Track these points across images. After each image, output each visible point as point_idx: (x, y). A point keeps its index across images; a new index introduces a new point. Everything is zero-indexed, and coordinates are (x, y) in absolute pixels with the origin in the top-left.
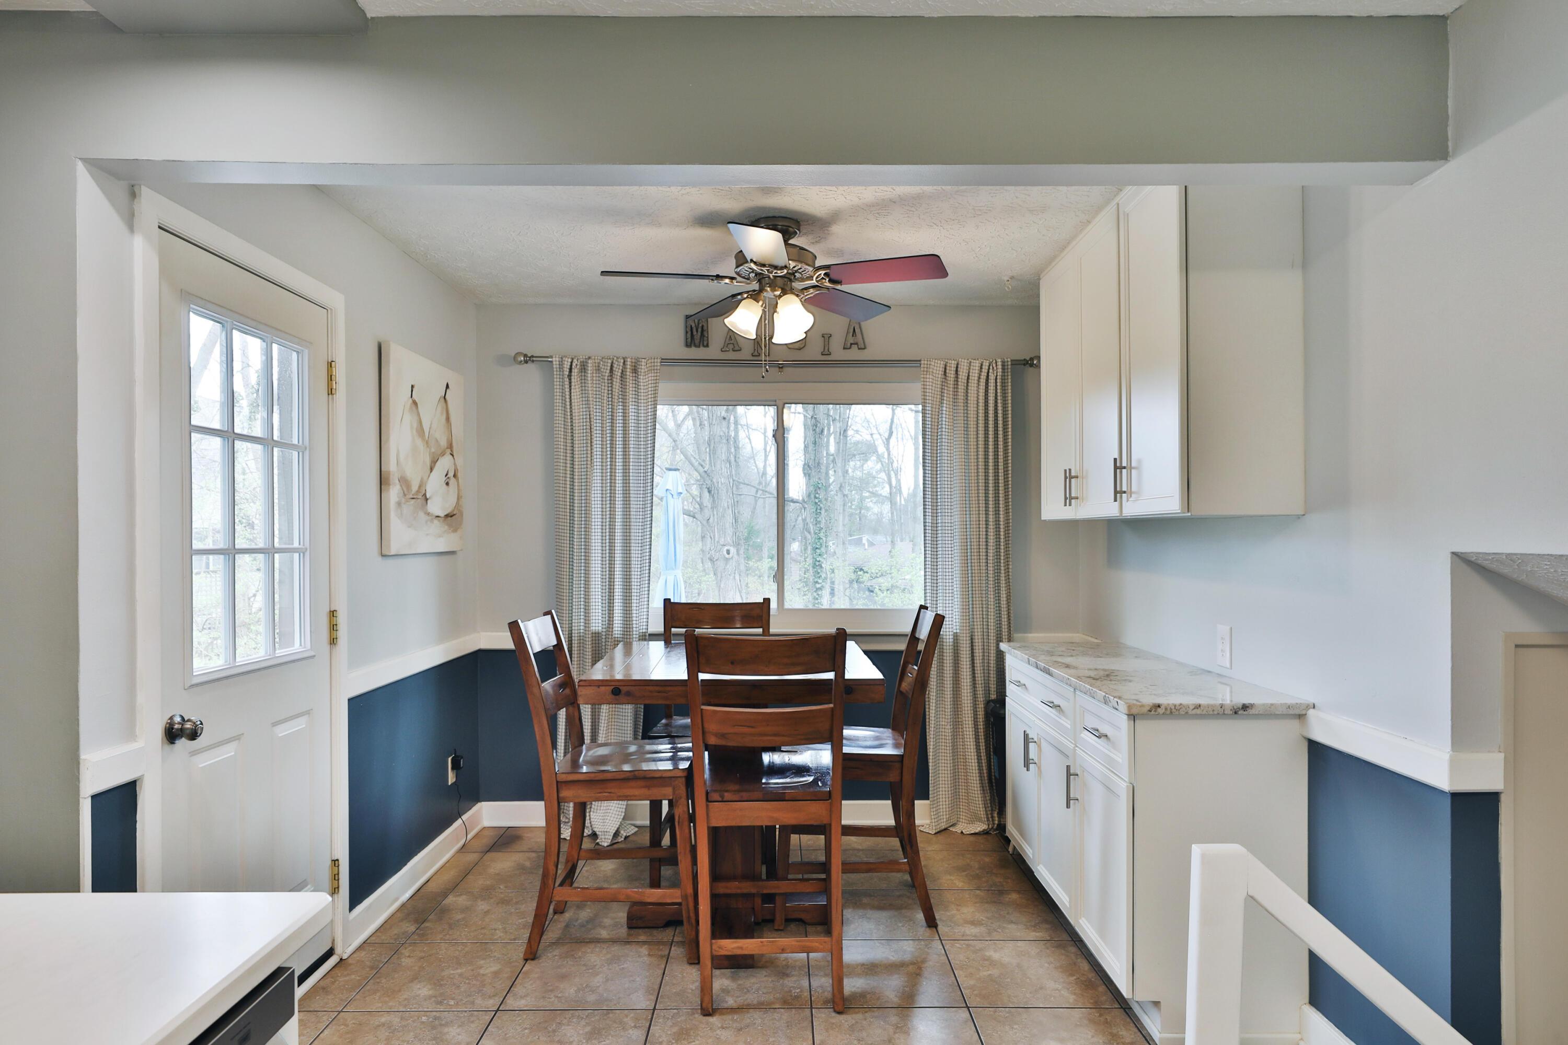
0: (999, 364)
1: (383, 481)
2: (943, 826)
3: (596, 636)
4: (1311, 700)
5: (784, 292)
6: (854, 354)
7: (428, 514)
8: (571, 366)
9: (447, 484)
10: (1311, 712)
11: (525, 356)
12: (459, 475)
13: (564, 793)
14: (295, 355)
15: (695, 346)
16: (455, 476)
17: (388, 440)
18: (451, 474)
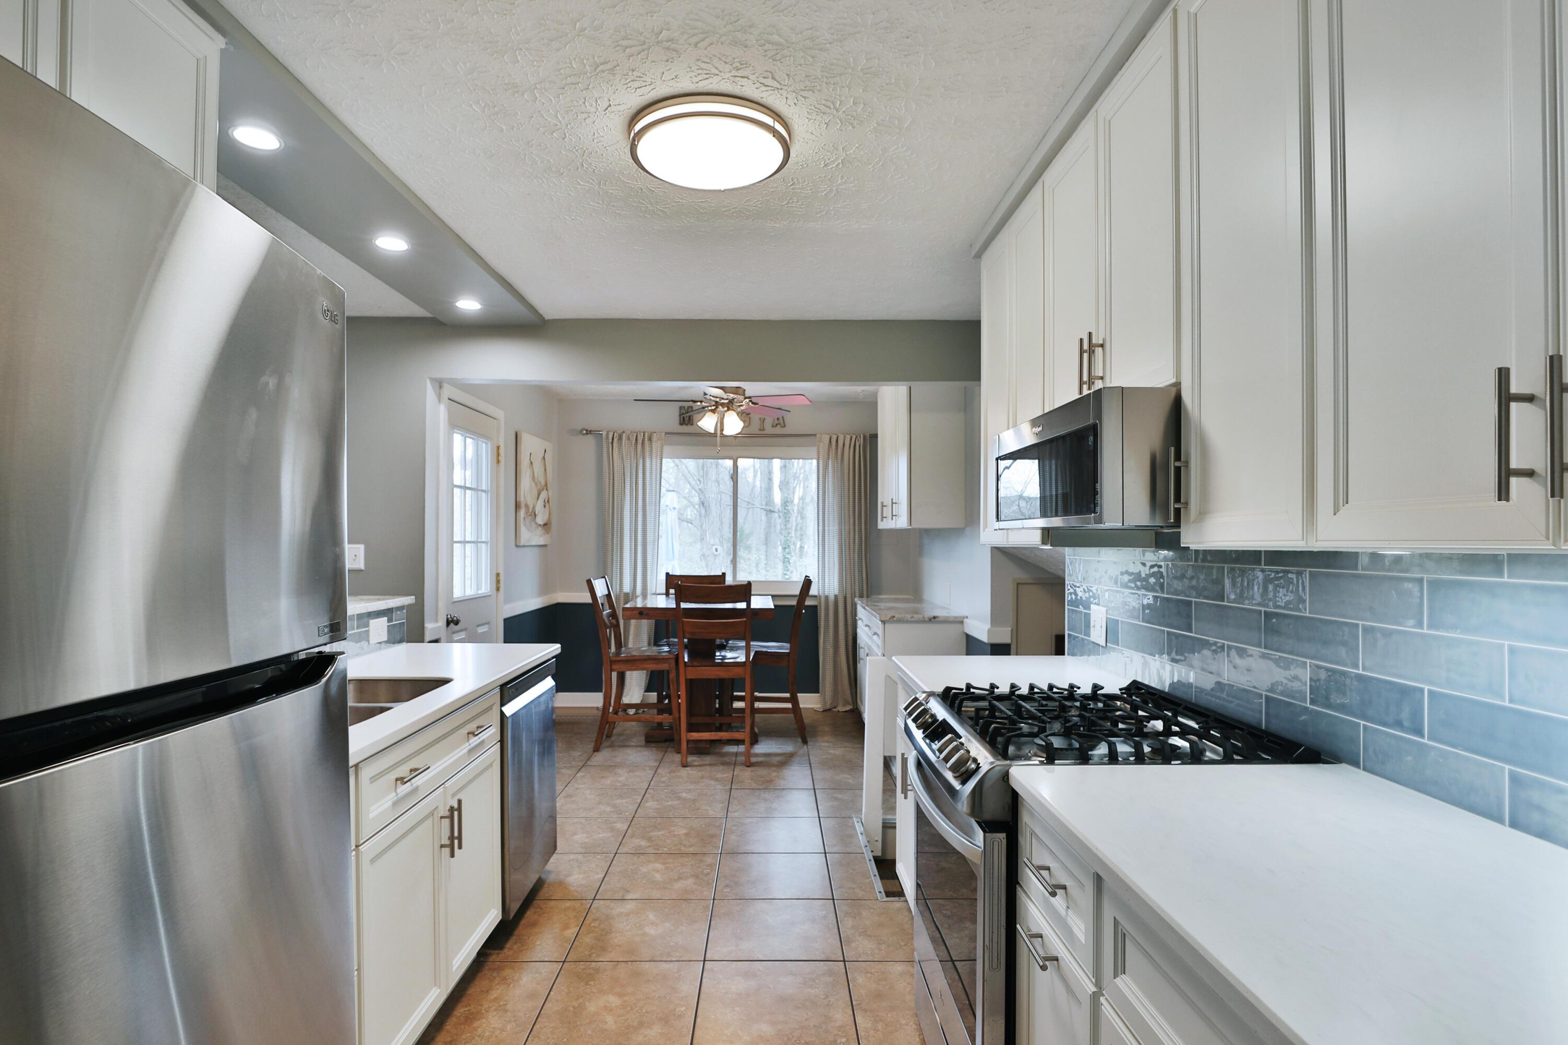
0: (862, 437)
1: (517, 506)
2: (828, 707)
3: (627, 595)
4: (965, 614)
5: (729, 409)
6: (778, 430)
7: (536, 524)
8: (613, 437)
9: (545, 506)
10: (965, 620)
11: (587, 430)
12: (550, 501)
13: (614, 667)
14: (484, 445)
15: (686, 424)
16: (548, 502)
17: (520, 485)
18: (546, 501)
